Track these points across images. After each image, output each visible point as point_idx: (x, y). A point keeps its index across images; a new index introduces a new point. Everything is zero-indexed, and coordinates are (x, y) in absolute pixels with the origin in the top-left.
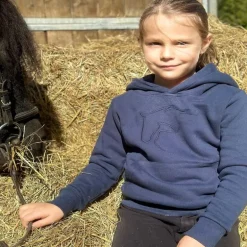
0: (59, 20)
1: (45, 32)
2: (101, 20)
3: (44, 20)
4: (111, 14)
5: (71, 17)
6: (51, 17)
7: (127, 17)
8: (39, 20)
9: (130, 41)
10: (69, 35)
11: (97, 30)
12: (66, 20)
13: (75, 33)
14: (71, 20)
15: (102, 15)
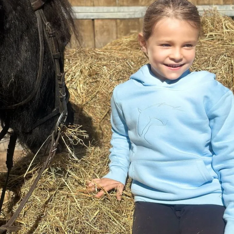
0: (106, 9)
1: (93, 20)
3: (92, 9)
5: (115, 5)
6: (99, 5)
8: (88, 9)
10: (114, 23)
12: (112, 9)
13: (118, 21)
14: (116, 9)
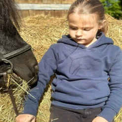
2: (30, 5)
4: (36, 2)
7: (44, 4)
9: (48, 17)
11: (28, 10)
15: (31, 2)
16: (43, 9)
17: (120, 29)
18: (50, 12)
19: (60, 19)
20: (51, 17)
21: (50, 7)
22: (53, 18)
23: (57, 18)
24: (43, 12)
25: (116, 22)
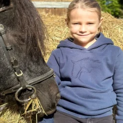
16: (44, 7)
17: (120, 29)
18: (50, 10)
19: (61, 17)
20: (52, 15)
21: (51, 5)
22: (53, 16)
23: (58, 17)
24: (44, 10)
25: (116, 21)
